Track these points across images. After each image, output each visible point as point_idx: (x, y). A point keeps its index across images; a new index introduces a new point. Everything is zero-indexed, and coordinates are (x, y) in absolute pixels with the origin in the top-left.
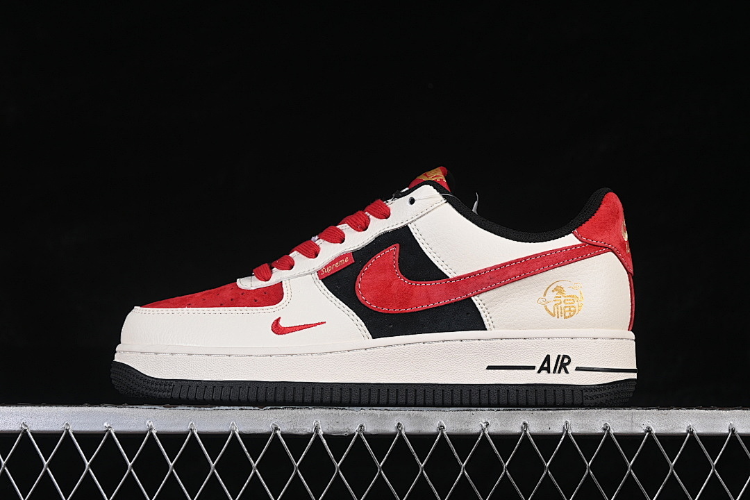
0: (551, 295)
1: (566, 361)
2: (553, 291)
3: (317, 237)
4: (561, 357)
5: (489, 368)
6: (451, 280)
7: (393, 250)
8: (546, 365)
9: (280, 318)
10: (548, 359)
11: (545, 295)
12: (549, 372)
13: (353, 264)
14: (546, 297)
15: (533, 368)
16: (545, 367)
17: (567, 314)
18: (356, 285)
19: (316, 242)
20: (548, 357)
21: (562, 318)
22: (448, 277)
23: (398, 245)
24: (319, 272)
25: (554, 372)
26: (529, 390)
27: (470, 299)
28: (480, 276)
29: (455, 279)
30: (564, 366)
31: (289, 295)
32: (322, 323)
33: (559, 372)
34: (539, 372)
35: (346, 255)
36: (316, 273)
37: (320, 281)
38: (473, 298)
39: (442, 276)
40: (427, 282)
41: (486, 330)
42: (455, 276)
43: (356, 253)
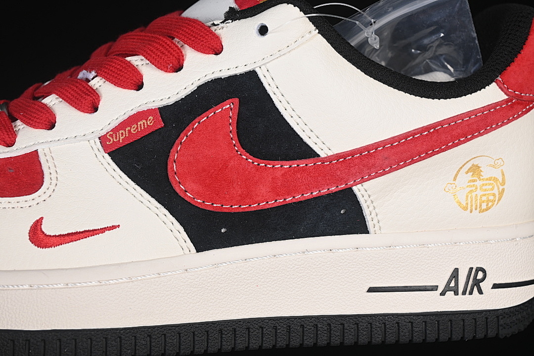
0: (465, 178)
1: (480, 275)
2: (467, 173)
3: (93, 73)
4: (474, 270)
5: (371, 290)
6: (323, 160)
7: (229, 108)
8: (452, 284)
9: (42, 218)
10: (455, 274)
11: (455, 179)
12: (456, 293)
13: (162, 128)
14: (457, 182)
15: (435, 288)
16: (451, 287)
17: (484, 206)
18: (169, 167)
19: (91, 83)
20: (456, 271)
21: (476, 213)
22: (319, 156)
23: (237, 100)
24: (103, 139)
25: (464, 293)
26: (428, 320)
27: (350, 190)
28: (369, 155)
29: (330, 159)
30: (477, 283)
31: (54, 176)
32: (113, 227)
33: (471, 293)
34: (443, 294)
35: (149, 112)
36: (98, 141)
37: (107, 156)
38: (354, 188)
39: (308, 153)
40: (284, 162)
41: (368, 233)
42: (330, 153)
43: (164, 111)
